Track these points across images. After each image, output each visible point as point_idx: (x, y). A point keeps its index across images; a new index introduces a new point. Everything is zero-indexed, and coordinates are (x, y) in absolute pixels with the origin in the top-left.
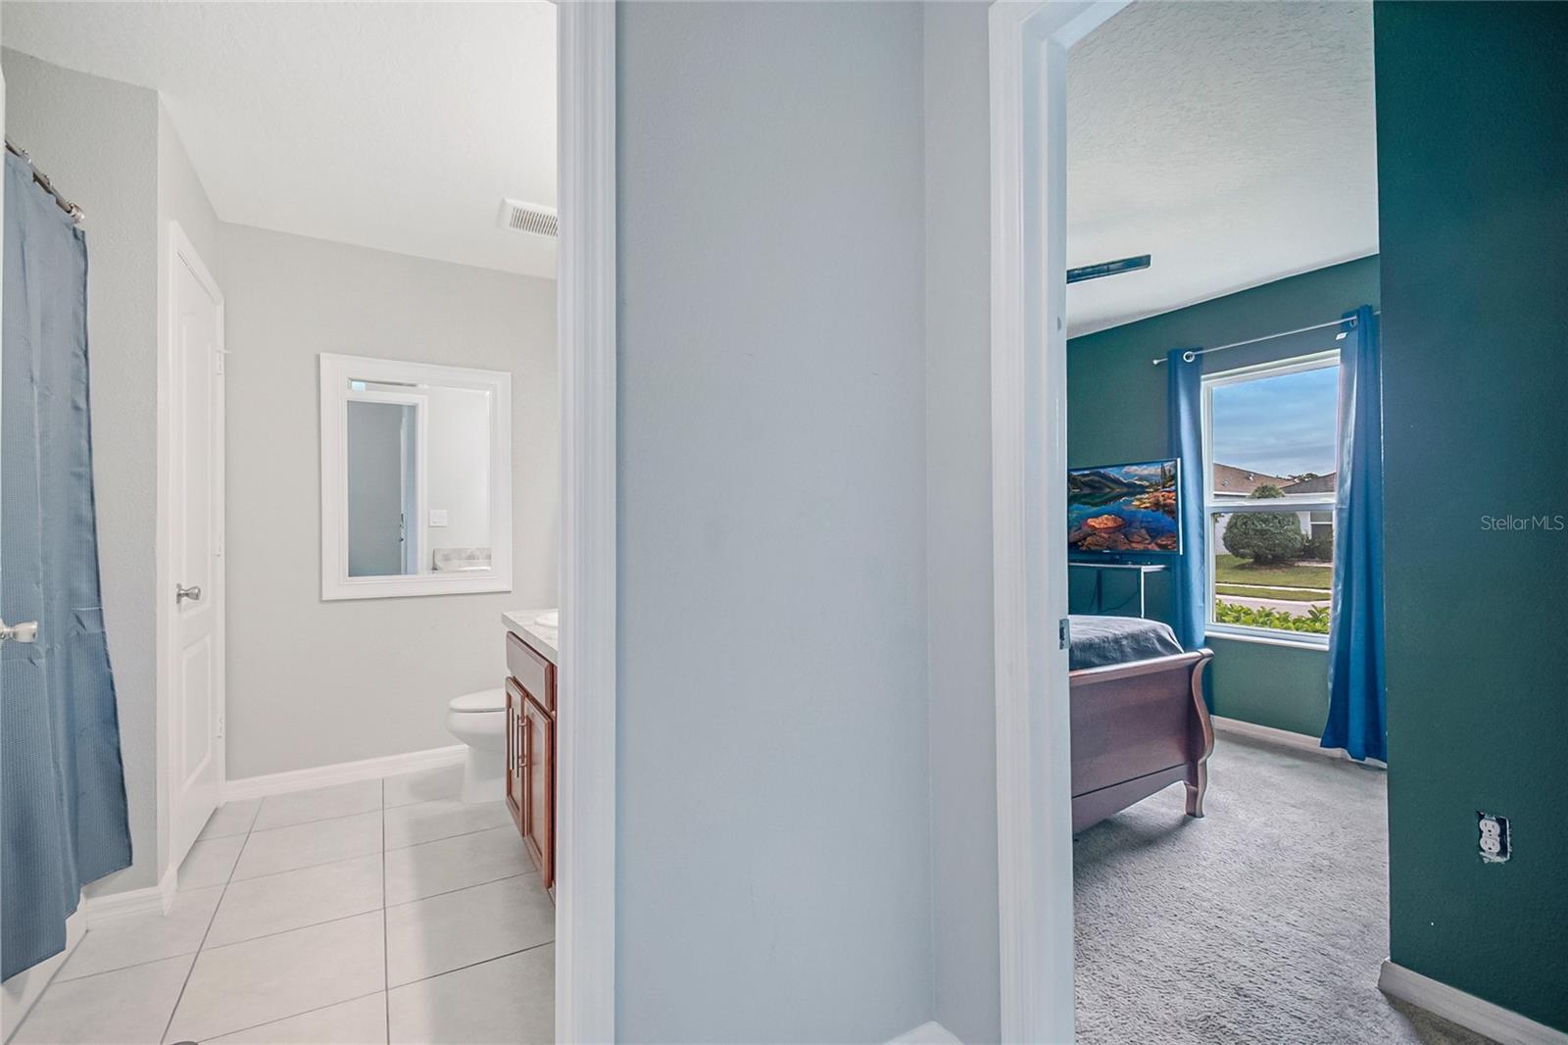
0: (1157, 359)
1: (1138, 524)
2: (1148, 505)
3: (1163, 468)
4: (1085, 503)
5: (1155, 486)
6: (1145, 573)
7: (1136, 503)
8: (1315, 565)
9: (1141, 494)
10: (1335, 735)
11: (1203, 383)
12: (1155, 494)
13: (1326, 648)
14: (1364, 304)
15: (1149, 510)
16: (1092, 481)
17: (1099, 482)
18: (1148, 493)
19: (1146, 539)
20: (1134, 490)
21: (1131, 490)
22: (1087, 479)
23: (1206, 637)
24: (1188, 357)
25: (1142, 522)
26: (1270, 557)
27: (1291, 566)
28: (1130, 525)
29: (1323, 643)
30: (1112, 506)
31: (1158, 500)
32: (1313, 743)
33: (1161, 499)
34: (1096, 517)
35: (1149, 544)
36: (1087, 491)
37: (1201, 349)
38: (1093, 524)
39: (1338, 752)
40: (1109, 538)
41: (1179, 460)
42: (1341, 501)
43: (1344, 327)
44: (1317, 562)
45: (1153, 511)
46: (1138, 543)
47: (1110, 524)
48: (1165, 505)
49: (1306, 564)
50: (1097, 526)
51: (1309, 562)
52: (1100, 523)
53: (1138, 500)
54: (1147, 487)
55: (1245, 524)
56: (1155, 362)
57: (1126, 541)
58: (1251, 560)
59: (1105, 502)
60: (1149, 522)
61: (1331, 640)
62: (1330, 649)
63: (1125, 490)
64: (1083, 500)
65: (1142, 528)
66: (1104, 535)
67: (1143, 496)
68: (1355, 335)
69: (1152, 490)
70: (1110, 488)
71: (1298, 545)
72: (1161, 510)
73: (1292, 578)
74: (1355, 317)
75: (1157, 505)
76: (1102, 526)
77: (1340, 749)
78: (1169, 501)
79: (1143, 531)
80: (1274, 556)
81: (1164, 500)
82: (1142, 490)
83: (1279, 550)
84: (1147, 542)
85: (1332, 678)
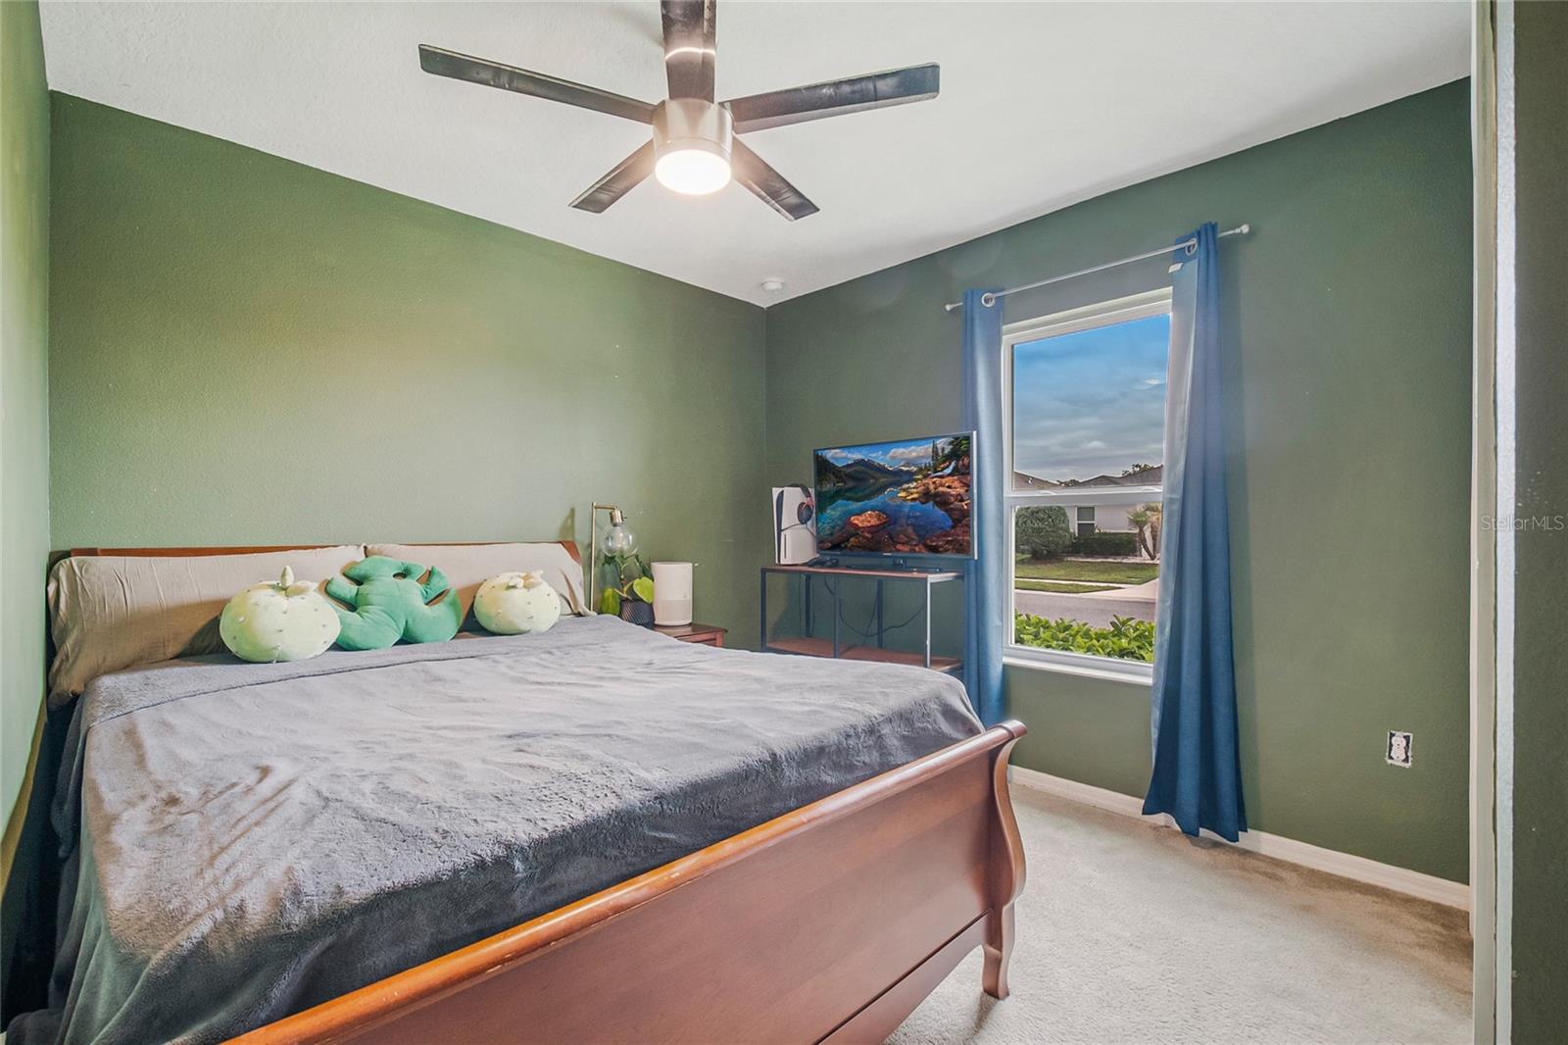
0: (951, 303)
1: (904, 520)
2: (915, 496)
3: (935, 448)
4: (849, 499)
5: (925, 472)
6: (931, 584)
7: (903, 494)
8: (1081, 560)
9: (907, 482)
10: (1160, 798)
11: (1004, 337)
12: (925, 481)
13: (1149, 681)
14: (1206, 222)
15: (918, 502)
16: (856, 471)
17: (863, 472)
18: (916, 480)
19: (913, 539)
20: (899, 478)
21: (898, 478)
22: (851, 470)
23: (1004, 665)
24: (987, 301)
25: (909, 517)
26: (1045, 552)
27: (1062, 560)
28: (895, 523)
29: (1144, 674)
30: (873, 502)
31: (928, 488)
32: (1132, 805)
33: (932, 487)
34: (859, 515)
35: (916, 545)
36: (851, 484)
37: (1003, 290)
38: (856, 522)
39: (1161, 818)
40: (872, 537)
41: (975, 433)
42: (1171, 489)
43: (1180, 256)
44: (1082, 557)
45: (923, 503)
46: (903, 544)
47: (874, 522)
48: (937, 495)
49: (1073, 559)
50: (860, 525)
51: (1076, 557)
52: (863, 521)
53: (904, 490)
54: (916, 473)
55: (1025, 522)
56: (948, 307)
57: (891, 541)
58: (1029, 556)
59: (868, 497)
60: (917, 518)
61: (1156, 670)
62: (1155, 684)
63: (891, 479)
64: (848, 494)
65: (908, 525)
66: (867, 535)
67: (911, 486)
68: (1193, 265)
69: (920, 477)
70: (874, 478)
71: (1067, 542)
72: (931, 503)
73: (1062, 572)
74: (1194, 241)
75: (926, 496)
76: (866, 524)
77: (1163, 814)
78: (941, 489)
79: (910, 530)
80: (1049, 552)
81: (935, 489)
82: (910, 477)
83: (1052, 547)
84: (914, 543)
85: (1157, 724)
